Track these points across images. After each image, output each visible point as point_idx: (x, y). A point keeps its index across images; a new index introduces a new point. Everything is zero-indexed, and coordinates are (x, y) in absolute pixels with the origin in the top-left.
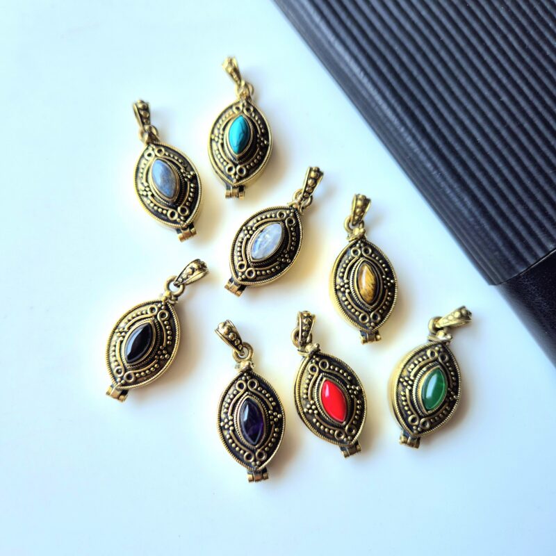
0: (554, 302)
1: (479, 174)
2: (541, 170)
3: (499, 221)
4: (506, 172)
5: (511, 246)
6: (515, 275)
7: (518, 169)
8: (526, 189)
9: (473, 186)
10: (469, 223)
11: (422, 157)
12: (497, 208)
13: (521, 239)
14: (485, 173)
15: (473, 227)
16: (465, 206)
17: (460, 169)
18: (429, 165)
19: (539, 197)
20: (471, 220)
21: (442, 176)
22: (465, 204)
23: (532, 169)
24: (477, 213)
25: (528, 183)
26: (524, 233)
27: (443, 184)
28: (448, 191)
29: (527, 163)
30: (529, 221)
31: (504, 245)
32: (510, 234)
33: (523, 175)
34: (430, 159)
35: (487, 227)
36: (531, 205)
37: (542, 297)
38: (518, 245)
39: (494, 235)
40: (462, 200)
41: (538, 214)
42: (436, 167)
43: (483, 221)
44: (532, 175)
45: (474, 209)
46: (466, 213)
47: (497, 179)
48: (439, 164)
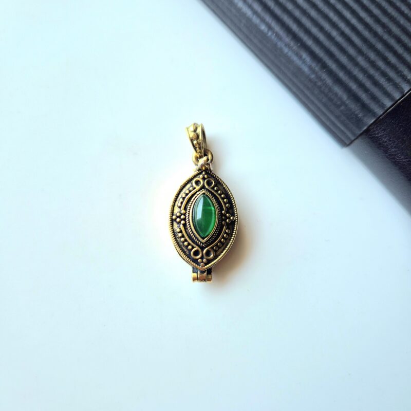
0: (408, 152)
1: (314, 30)
2: (378, 20)
3: (341, 74)
4: (342, 25)
5: (356, 99)
6: (365, 128)
7: (354, 21)
8: (365, 40)
9: (310, 42)
10: (310, 80)
11: (256, 20)
12: (337, 61)
13: (366, 90)
14: (321, 29)
15: (315, 84)
16: (304, 63)
17: (294, 27)
18: (263, 27)
19: (379, 46)
20: (313, 76)
21: (277, 35)
22: (304, 62)
23: (368, 20)
24: (317, 69)
25: (366, 34)
26: (368, 84)
27: (280, 44)
28: (286, 50)
29: (363, 14)
30: (372, 71)
31: (349, 98)
32: (354, 86)
33: (360, 27)
34: (263, 20)
35: (329, 81)
36: (372, 56)
37: (395, 147)
38: (363, 96)
39: (337, 89)
40: (300, 57)
41: (381, 64)
42: (270, 28)
43: (324, 76)
44: (369, 26)
45: (314, 65)
46: (306, 69)
47: (334, 33)
48: (274, 24)
